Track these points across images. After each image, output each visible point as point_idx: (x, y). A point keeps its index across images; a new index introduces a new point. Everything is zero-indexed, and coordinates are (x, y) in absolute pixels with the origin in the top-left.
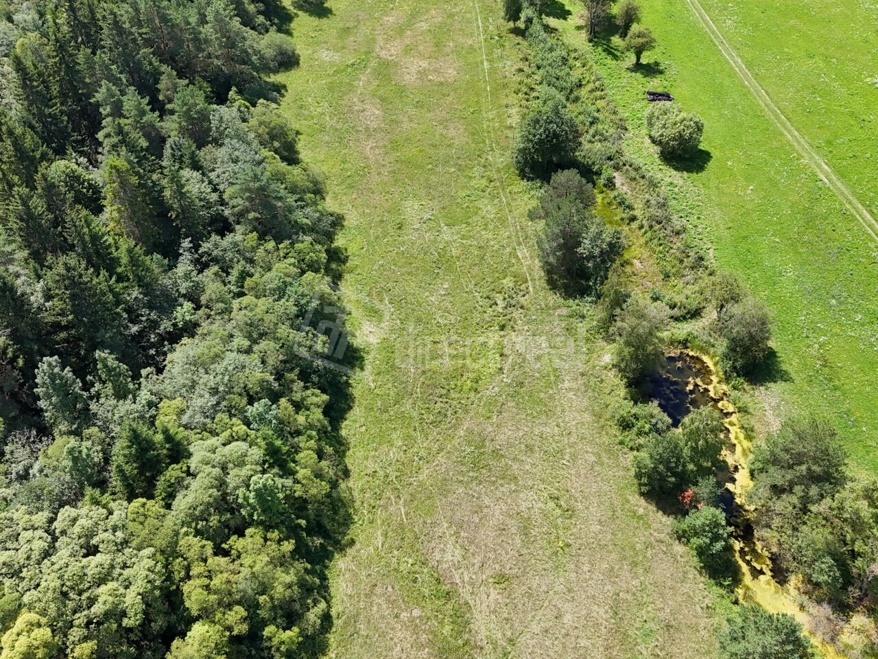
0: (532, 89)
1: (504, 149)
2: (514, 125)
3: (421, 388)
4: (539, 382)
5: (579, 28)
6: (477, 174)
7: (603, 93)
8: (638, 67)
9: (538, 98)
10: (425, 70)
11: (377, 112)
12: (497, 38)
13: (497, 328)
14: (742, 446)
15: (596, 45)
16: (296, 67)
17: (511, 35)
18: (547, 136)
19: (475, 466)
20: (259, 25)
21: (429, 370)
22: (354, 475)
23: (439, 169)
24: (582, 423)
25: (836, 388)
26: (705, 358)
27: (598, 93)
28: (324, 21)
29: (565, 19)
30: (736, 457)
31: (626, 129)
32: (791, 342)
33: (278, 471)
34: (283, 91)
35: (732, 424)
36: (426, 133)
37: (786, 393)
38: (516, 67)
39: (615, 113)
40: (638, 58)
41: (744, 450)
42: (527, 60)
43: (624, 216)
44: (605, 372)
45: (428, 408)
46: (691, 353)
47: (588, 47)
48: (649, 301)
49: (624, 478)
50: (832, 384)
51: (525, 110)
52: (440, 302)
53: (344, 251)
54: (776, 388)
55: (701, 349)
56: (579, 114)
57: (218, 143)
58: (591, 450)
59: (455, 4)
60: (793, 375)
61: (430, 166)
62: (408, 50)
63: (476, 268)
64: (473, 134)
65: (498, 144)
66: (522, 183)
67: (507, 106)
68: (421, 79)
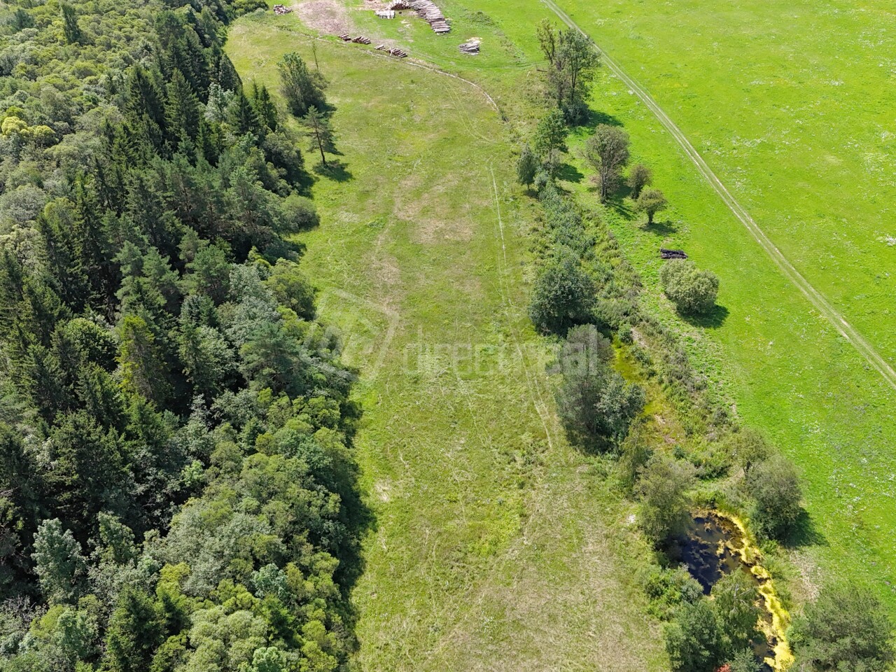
0: (546, 247)
1: (520, 305)
2: (529, 282)
3: (437, 551)
4: (561, 544)
5: (591, 190)
6: (493, 329)
7: (616, 251)
8: (651, 226)
9: (553, 256)
10: (441, 230)
11: (394, 270)
12: (512, 200)
13: (516, 486)
14: (779, 616)
15: (608, 205)
16: (316, 227)
17: (525, 197)
18: (563, 293)
19: (495, 637)
20: (281, 189)
21: (446, 531)
22: (365, 646)
23: (456, 324)
24: (609, 590)
25: (874, 553)
26: (735, 520)
27: (613, 251)
28: (345, 184)
29: (578, 182)
30: (774, 628)
31: (642, 286)
32: (822, 502)
33: (283, 644)
34: (302, 250)
35: (767, 591)
36: (442, 289)
37: (822, 557)
38: (530, 227)
39: (629, 270)
40: (651, 218)
41: (781, 619)
42: (541, 220)
43: (643, 370)
44: (630, 534)
45: (444, 574)
46: (720, 514)
47: (601, 208)
48: (673, 459)
49: (655, 651)
50: (870, 548)
51: (540, 268)
52: (456, 459)
53: (358, 406)
54: (812, 551)
55: (730, 510)
56: (594, 270)
57: (236, 300)
58: (618, 620)
59: (471, 169)
60: (829, 539)
61: (446, 321)
62: (425, 212)
63: (494, 423)
64: (489, 290)
65: (514, 299)
66: (539, 337)
67: (522, 264)
68: (438, 238)
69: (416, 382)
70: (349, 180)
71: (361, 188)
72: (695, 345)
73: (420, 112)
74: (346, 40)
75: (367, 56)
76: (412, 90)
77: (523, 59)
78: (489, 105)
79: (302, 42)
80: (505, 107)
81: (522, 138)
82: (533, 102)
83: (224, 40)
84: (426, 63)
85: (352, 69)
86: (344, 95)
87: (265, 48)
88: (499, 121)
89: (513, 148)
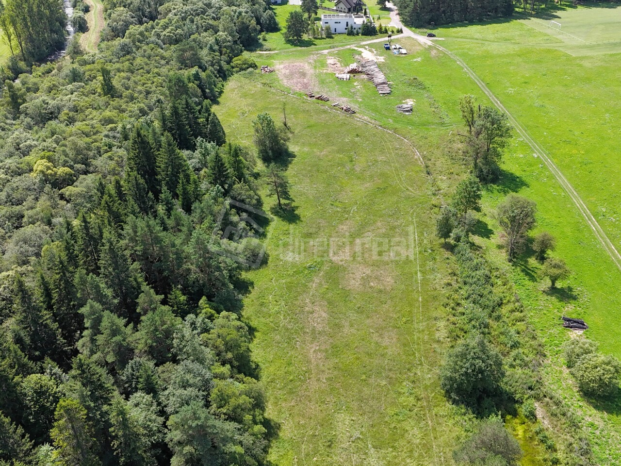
0: (458, 304)
1: (432, 364)
2: (441, 339)
5: (500, 247)
6: (405, 390)
7: (522, 315)
8: (553, 291)
9: (464, 314)
10: (368, 276)
11: (324, 315)
12: (430, 251)
15: (515, 264)
17: (442, 250)
23: (371, 381)
27: (519, 314)
29: (488, 237)
31: (545, 356)
34: (250, 288)
36: (363, 340)
38: (445, 281)
39: (534, 338)
40: (553, 284)
42: (455, 275)
47: (508, 266)
51: (452, 327)
56: (502, 333)
59: (398, 218)
61: (364, 377)
64: (405, 345)
65: (426, 357)
66: (447, 404)
67: (436, 319)
68: (364, 285)
69: (329, 446)
70: (297, 221)
71: (305, 231)
72: (598, 432)
73: (361, 163)
74: (311, 97)
75: (325, 112)
76: (356, 143)
77: (447, 120)
78: (416, 160)
79: (278, 98)
80: (430, 162)
81: (441, 191)
82: (453, 159)
83: (221, 92)
84: (369, 120)
85: (312, 122)
86: (304, 144)
87: (250, 101)
88: (424, 175)
89: (434, 201)
